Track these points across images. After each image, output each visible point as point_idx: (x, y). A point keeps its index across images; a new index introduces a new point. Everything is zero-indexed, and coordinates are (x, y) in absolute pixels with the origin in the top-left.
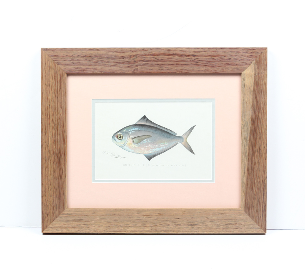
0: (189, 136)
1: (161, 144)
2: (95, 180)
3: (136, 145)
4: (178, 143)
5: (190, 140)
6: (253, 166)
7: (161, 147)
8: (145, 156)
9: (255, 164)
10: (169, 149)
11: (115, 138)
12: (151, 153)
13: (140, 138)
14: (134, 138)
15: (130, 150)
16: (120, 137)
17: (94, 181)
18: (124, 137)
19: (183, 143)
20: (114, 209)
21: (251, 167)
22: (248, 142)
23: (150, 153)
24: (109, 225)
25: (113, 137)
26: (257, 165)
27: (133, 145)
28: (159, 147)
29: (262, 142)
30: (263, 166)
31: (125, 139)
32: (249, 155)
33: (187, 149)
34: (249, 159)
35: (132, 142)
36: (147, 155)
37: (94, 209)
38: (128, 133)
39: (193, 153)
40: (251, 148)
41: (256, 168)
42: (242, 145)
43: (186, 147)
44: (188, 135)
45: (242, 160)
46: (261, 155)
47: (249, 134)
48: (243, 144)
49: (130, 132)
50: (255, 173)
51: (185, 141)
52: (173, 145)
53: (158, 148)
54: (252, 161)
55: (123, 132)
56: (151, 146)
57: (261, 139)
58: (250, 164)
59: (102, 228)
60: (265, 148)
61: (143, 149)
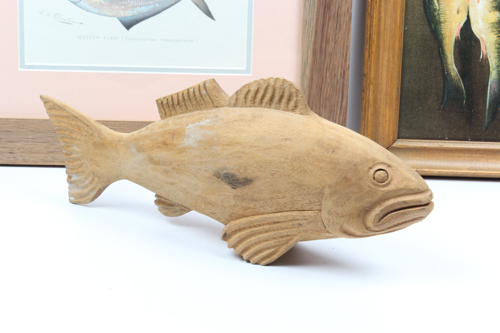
2: (26, 64)
6: (324, 45)
7: (150, 5)
8: (121, 21)
9: (327, 41)
10: (165, 9)
12: (130, 16)
15: (91, 8)
17: (23, 66)
21: (321, 47)
23: (129, 15)
24: (51, 150)
26: (332, 43)
28: (147, 5)
30: (344, 46)
32: (317, 25)
33: (200, 9)
34: (316, 32)
36: (123, 19)
37: (23, 119)
39: (212, 18)
40: (322, 11)
41: (330, 49)
42: (305, 5)
43: (198, 6)
45: (303, 33)
46: (340, 24)
48: (307, 3)
50: (327, 59)
52: (173, 2)
53: (145, 6)
54: (323, 36)
56: (132, 2)
58: (319, 41)
59: (39, 155)
60: (349, 11)
61: (117, 7)
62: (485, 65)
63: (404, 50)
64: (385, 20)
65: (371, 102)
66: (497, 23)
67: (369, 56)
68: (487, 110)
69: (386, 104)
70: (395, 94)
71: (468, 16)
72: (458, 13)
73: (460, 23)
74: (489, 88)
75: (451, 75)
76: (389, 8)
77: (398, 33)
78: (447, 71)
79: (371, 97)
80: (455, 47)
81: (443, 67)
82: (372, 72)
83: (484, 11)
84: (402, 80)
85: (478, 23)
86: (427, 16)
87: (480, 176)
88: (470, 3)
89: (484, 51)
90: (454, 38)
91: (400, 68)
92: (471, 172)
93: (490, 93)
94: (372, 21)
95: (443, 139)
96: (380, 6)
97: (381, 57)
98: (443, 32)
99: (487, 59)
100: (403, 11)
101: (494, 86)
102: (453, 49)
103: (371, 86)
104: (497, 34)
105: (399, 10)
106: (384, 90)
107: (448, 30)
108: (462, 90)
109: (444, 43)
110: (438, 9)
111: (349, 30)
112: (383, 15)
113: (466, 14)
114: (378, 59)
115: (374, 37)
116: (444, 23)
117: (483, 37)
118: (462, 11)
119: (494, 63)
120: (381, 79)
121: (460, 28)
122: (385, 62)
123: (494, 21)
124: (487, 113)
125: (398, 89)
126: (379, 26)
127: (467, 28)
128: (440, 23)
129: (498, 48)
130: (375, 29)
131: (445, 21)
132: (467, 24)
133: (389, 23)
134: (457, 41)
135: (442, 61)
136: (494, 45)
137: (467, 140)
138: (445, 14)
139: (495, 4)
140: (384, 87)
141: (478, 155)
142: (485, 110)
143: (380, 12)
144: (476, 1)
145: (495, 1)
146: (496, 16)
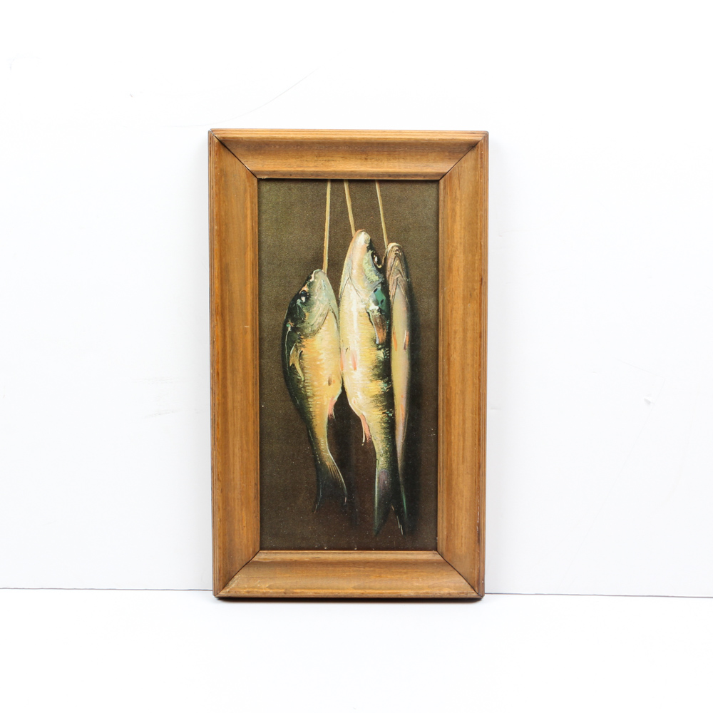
62: (369, 450)
64: (233, 395)
65: (220, 504)
66: (381, 396)
68: (376, 509)
69: (242, 505)
70: (253, 492)
71: (343, 388)
72: (329, 384)
73: (333, 397)
74: (377, 480)
75: (325, 465)
76: (238, 380)
77: (253, 413)
78: (321, 460)
80: (329, 428)
81: (314, 454)
83: (363, 380)
84: (261, 473)
85: (357, 396)
86: (289, 389)
87: (370, 596)
88: (345, 371)
89: (367, 433)
90: (327, 417)
91: (257, 457)
92: (358, 592)
93: (378, 487)
95: (321, 548)
96: (225, 378)
97: (231, 444)
98: (311, 410)
99: (371, 443)
100: (256, 384)
101: (383, 477)
102: (326, 430)
103: (219, 484)
104: (382, 410)
105: (250, 383)
106: (238, 487)
107: (318, 406)
108: (342, 484)
109: (314, 424)
110: (303, 380)
112: (230, 390)
113: (341, 386)
114: (226, 447)
115: (219, 419)
116: (312, 397)
117: (364, 414)
118: (334, 381)
119: (381, 448)
120: (234, 473)
121: (334, 403)
122: (237, 451)
123: (377, 393)
124: (376, 512)
125: (256, 484)
127: (342, 403)
128: (307, 397)
129: (384, 428)
130: (218, 409)
131: (314, 395)
133: (239, 399)
134: (330, 420)
135: (312, 447)
136: (379, 424)
137: (353, 549)
138: (312, 385)
139: (376, 371)
140: (238, 483)
141: (367, 569)
142: (374, 510)
144: (351, 367)
145: (376, 367)
146: (379, 387)
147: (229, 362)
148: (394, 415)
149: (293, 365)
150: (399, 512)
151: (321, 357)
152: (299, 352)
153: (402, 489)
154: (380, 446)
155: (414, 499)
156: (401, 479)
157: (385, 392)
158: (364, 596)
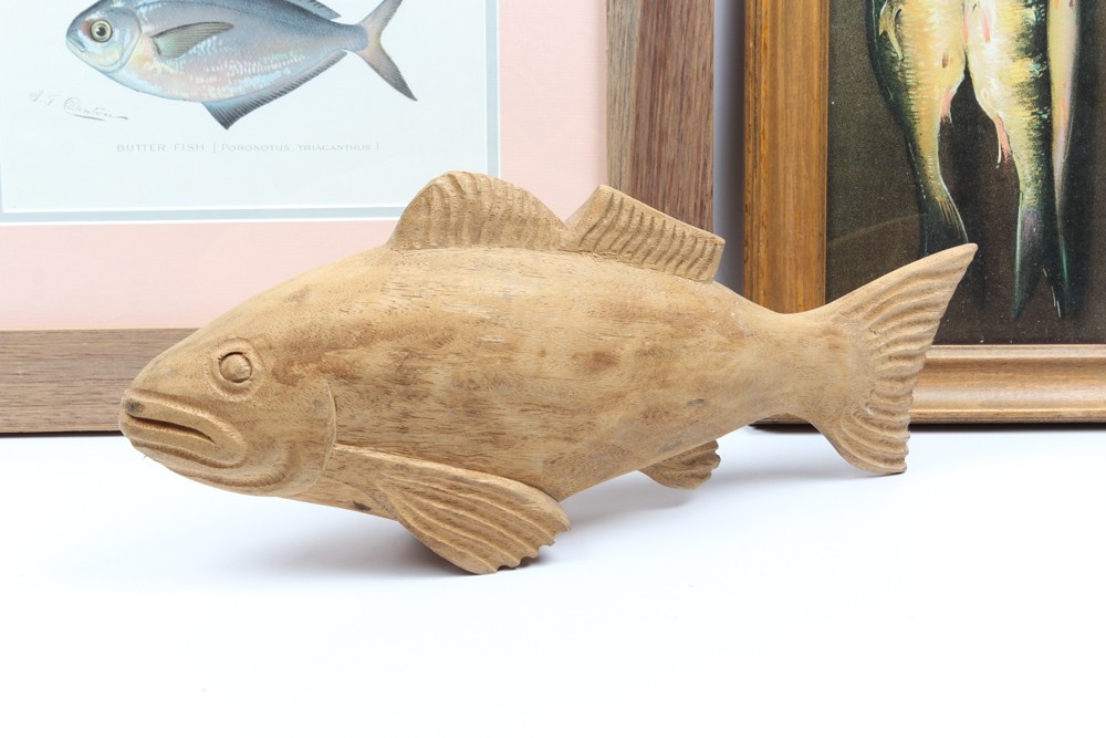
0: (391, 23)
1: (275, 57)
2: (5, 211)
3: (170, 62)
4: (345, 54)
5: (395, 40)
6: (655, 146)
7: (273, 71)
8: (210, 109)
9: (663, 137)
10: (306, 79)
11: (80, 34)
12: (231, 99)
13: (185, 33)
14: (161, 34)
15: (144, 84)
16: (102, 32)
18: (116, 32)
19: (366, 52)
20: (84, 332)
21: (649, 151)
22: (636, 46)
23: (227, 96)
24: (67, 398)
25: (71, 31)
26: (672, 141)
27: (158, 65)
28: (267, 73)
29: (692, 48)
30: (699, 147)
31: (122, 37)
32: (638, 101)
33: (383, 76)
34: (638, 116)
35: (151, 51)
36: (214, 105)
38: (133, 14)
39: (409, 94)
40: (647, 71)
41: (669, 154)
42: (611, 60)
43: (377, 70)
44: (387, 19)
45: (610, 120)
46: (689, 99)
47: (638, 14)
48: (615, 55)
49: (143, 10)
50: (665, 176)
51: (372, 44)
52: (322, 63)
53: (263, 74)
54: (652, 126)
55: (112, 10)
56: (234, 67)
57: (690, 34)
58: (644, 138)
59: (41, 410)
60: (706, 68)
61: (200, 80)
62: (1008, 176)
63: (830, 151)
64: (786, 86)
65: (764, 266)
66: (1029, 84)
67: (755, 167)
68: (1017, 275)
69: (797, 269)
70: (814, 246)
71: (967, 72)
72: (944, 65)
73: (950, 88)
74: (1019, 225)
75: (935, 201)
76: (794, 60)
77: (817, 113)
78: (927, 193)
79: (763, 255)
80: (942, 139)
81: (917, 184)
82: (764, 200)
83: (1001, 59)
84: (829, 215)
85: (990, 85)
86: (877, 75)
87: (1009, 419)
88: (970, 43)
89: (1006, 147)
90: (939, 121)
91: (823, 189)
92: (989, 412)
93: (1021, 238)
94: (757, 90)
96: (774, 56)
97: (781, 167)
98: (913, 109)
99: (1012, 164)
100: (824, 66)
101: (1031, 221)
102: (937, 143)
103: (763, 232)
104: (1030, 108)
105: (816, 64)
106: (791, 238)
107: (924, 102)
108: (962, 233)
109: (918, 132)
110: (900, 58)
111: (709, 110)
112: (781, 75)
113: (963, 68)
114: (774, 172)
115: (765, 124)
116: (915, 88)
117: (1001, 115)
118: (952, 60)
119: (1027, 172)
120: (784, 215)
121: (950, 98)
122: (790, 178)
123: (1023, 80)
124: (1017, 280)
125: (821, 235)
126: (773, 99)
127: (965, 96)
128: (907, 88)
129: (1034, 139)
130: (764, 105)
131: (918, 84)
132: (966, 87)
133: (795, 92)
134: (944, 127)
135: (914, 172)
136: (1025, 133)
137: (977, 342)
138: (916, 68)
139: (1023, 44)
140: (791, 232)
141: (1002, 375)
142: (1014, 276)
143: (774, 70)
144: (982, 36)
145: (1023, 35)
146: (1027, 69)
147: (780, 28)
148: (1050, 117)
149: (885, 33)
150: (1055, 279)
151: (931, 20)
152: (895, 12)
153: (1062, 241)
154: (1026, 169)
155: (1080, 259)
156: (1059, 224)
157: (1036, 79)
158: (999, 419)
